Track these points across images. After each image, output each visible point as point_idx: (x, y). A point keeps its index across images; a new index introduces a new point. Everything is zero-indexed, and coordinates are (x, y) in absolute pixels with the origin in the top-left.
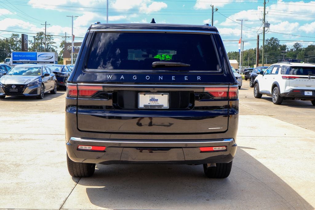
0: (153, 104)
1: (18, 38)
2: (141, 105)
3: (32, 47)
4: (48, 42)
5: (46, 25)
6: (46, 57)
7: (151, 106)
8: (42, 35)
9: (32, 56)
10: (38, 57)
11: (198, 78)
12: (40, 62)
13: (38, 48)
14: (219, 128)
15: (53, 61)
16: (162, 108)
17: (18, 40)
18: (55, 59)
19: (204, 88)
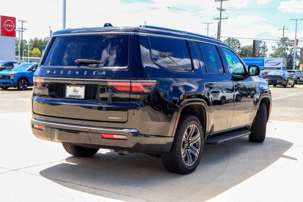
0: (75, 95)
1: (261, 44)
2: (67, 95)
3: (275, 53)
4: (292, 48)
5: (284, 30)
6: (274, 63)
7: (74, 96)
8: (286, 40)
9: (259, 62)
10: (265, 62)
11: (103, 73)
12: (267, 68)
13: (281, 54)
14: (119, 118)
15: (280, 67)
16: (80, 98)
17: (261, 47)
18: (283, 65)
19: (106, 82)
